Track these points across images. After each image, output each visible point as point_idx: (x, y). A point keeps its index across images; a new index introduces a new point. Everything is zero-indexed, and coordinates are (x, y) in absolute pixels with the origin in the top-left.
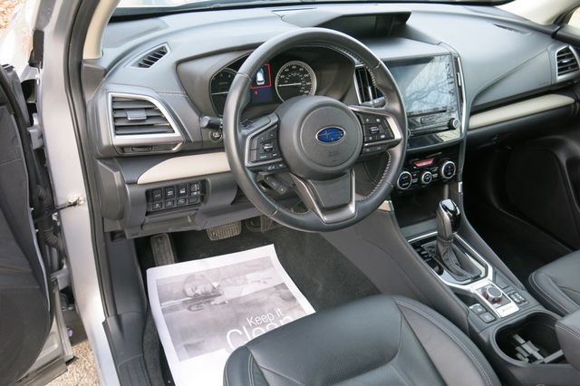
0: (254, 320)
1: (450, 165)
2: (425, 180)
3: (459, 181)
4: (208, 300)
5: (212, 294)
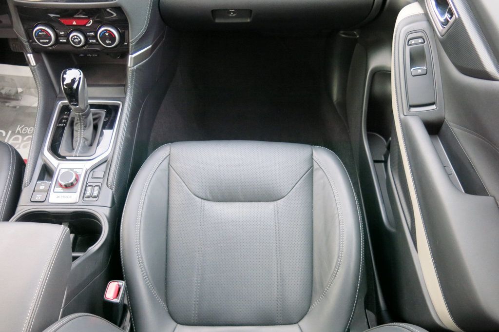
0: (22, 129)
1: (108, 32)
2: (73, 41)
3: (130, 53)
4: (6, 100)
5: (13, 97)
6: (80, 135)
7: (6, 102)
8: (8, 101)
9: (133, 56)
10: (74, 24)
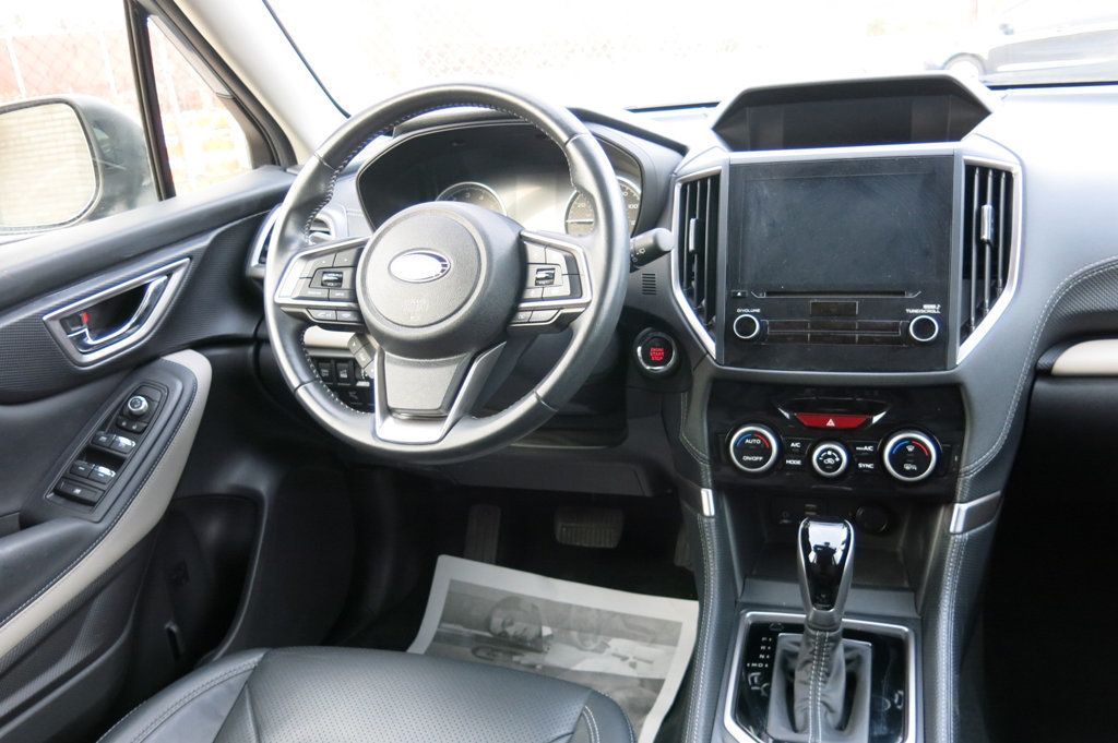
1: (913, 445)
2: (820, 463)
3: (958, 499)
4: (514, 650)
5: (529, 644)
6: (815, 695)
7: (515, 654)
8: (520, 651)
9: (965, 507)
10: (828, 424)
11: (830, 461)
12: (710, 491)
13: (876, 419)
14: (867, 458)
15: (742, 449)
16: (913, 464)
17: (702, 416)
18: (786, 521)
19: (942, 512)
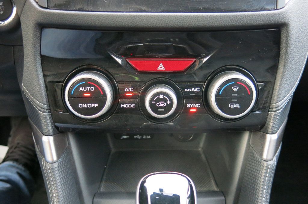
1: (237, 85)
2: (152, 106)
3: (270, 130)
9: (275, 137)
10: (159, 68)
11: (162, 104)
12: (51, 138)
13: (205, 60)
14: (195, 98)
15: (76, 98)
16: (236, 103)
17: (35, 65)
18: (125, 137)
19: (246, 137)
